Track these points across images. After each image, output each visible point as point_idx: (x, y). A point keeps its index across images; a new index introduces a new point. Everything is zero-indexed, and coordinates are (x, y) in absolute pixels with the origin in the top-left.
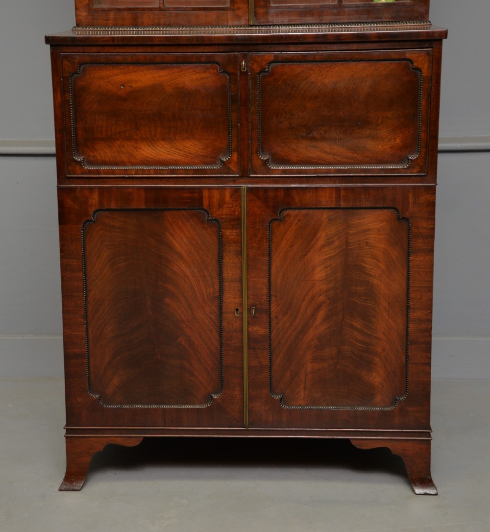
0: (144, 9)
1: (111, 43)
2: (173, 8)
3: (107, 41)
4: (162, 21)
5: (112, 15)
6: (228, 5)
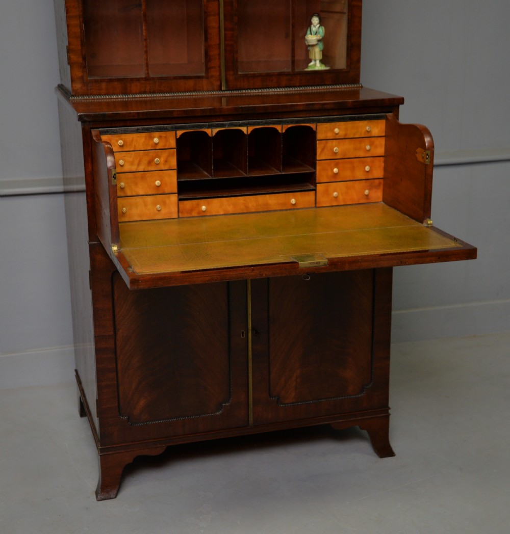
0: (132, 80)
1: (136, 118)
2: (157, 78)
3: (133, 116)
4: (148, 89)
5: (104, 85)
6: (203, 74)
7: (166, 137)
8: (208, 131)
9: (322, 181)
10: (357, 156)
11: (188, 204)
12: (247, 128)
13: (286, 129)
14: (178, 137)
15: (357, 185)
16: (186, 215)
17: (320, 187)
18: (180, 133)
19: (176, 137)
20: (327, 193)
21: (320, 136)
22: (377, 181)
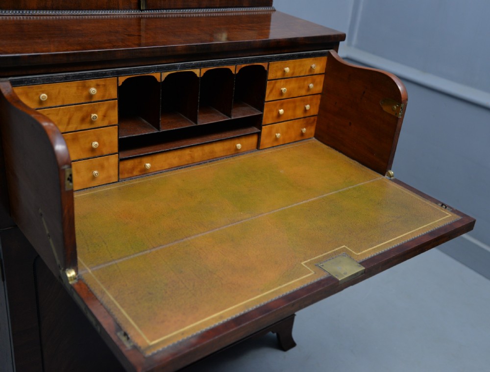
7: (104, 85)
8: (157, 76)
9: (267, 123)
10: (300, 95)
11: (129, 164)
12: (200, 70)
13: (239, 69)
14: (120, 84)
15: (296, 124)
16: (126, 176)
17: (265, 130)
18: (122, 79)
19: (118, 84)
20: (270, 133)
21: (271, 76)
22: (312, 118)
